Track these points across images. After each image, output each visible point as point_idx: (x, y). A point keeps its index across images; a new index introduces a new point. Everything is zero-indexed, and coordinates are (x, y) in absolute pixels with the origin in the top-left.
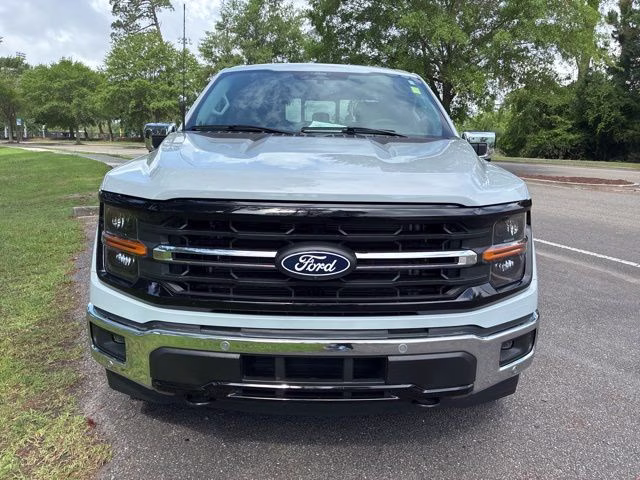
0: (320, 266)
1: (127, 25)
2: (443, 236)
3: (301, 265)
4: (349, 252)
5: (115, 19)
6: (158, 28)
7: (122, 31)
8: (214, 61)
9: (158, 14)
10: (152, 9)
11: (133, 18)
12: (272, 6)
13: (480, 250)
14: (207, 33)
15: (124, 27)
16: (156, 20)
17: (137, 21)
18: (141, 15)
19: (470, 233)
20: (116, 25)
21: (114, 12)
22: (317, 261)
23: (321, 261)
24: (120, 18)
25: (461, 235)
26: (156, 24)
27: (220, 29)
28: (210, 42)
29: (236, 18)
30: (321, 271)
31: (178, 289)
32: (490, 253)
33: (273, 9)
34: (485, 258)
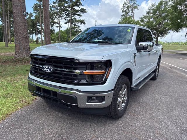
0: (47, 69)
1: (125, 15)
2: (72, 66)
4: (52, 67)
5: (122, 14)
6: (133, 15)
7: (124, 17)
8: (144, 23)
9: (134, 11)
10: (132, 10)
11: (127, 13)
12: (165, 5)
13: (81, 71)
14: (143, 15)
15: (124, 16)
16: (133, 13)
17: (128, 14)
18: (130, 12)
19: (79, 66)
20: (122, 16)
21: (122, 12)
24: (124, 13)
25: (76, 66)
26: (133, 14)
27: (147, 14)
28: (143, 18)
29: (153, 10)
30: (47, 71)
31: (33, 72)
32: (86, 72)
33: (165, 6)
34: (84, 73)
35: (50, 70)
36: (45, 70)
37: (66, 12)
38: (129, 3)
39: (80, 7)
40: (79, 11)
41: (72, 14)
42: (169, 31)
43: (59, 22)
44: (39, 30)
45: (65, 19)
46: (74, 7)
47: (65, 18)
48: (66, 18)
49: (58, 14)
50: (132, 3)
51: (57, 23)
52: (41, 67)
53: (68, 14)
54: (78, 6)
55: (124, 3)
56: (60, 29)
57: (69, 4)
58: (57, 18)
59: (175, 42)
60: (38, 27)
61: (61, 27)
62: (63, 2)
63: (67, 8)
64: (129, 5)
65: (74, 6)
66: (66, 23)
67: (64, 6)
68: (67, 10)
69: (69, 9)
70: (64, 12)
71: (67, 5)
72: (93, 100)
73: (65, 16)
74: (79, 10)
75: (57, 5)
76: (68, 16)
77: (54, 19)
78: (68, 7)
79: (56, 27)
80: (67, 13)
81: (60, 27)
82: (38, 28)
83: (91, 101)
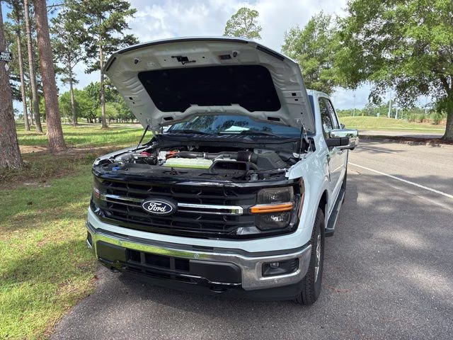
0: (159, 208)
2: (223, 197)
3: (151, 207)
4: (173, 203)
13: (246, 207)
19: (240, 197)
22: (157, 206)
23: (159, 206)
25: (234, 197)
30: (159, 211)
31: (109, 214)
32: (257, 209)
33: (321, 31)
34: (253, 211)
35: (168, 208)
36: (152, 210)
37: (87, 45)
38: (239, 24)
39: (122, 31)
40: (122, 41)
41: (103, 50)
42: (334, 88)
43: (71, 68)
44: (14, 89)
45: (86, 62)
46: (108, 33)
47: (84, 59)
48: (87, 59)
49: (67, 49)
50: (246, 24)
51: (63, 71)
52: (140, 204)
53: (94, 48)
54: (119, 30)
55: (228, 23)
56: (73, 85)
57: (94, 25)
58: (64, 58)
59: (343, 111)
60: (12, 81)
61: (75, 81)
62: (79, 19)
63: (90, 35)
64: (238, 28)
65: (107, 29)
66: (89, 71)
67: (82, 30)
68: (90, 39)
69: (95, 37)
70: (81, 43)
71: (89, 26)
72: (273, 269)
73: (85, 54)
74: (122, 38)
75: (62, 26)
76: (93, 54)
77: (55, 62)
78: (94, 33)
79: (62, 80)
80: (91, 45)
81: (72, 81)
82: (12, 84)
83: (271, 273)
